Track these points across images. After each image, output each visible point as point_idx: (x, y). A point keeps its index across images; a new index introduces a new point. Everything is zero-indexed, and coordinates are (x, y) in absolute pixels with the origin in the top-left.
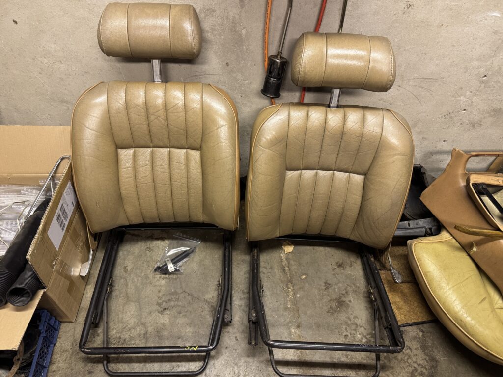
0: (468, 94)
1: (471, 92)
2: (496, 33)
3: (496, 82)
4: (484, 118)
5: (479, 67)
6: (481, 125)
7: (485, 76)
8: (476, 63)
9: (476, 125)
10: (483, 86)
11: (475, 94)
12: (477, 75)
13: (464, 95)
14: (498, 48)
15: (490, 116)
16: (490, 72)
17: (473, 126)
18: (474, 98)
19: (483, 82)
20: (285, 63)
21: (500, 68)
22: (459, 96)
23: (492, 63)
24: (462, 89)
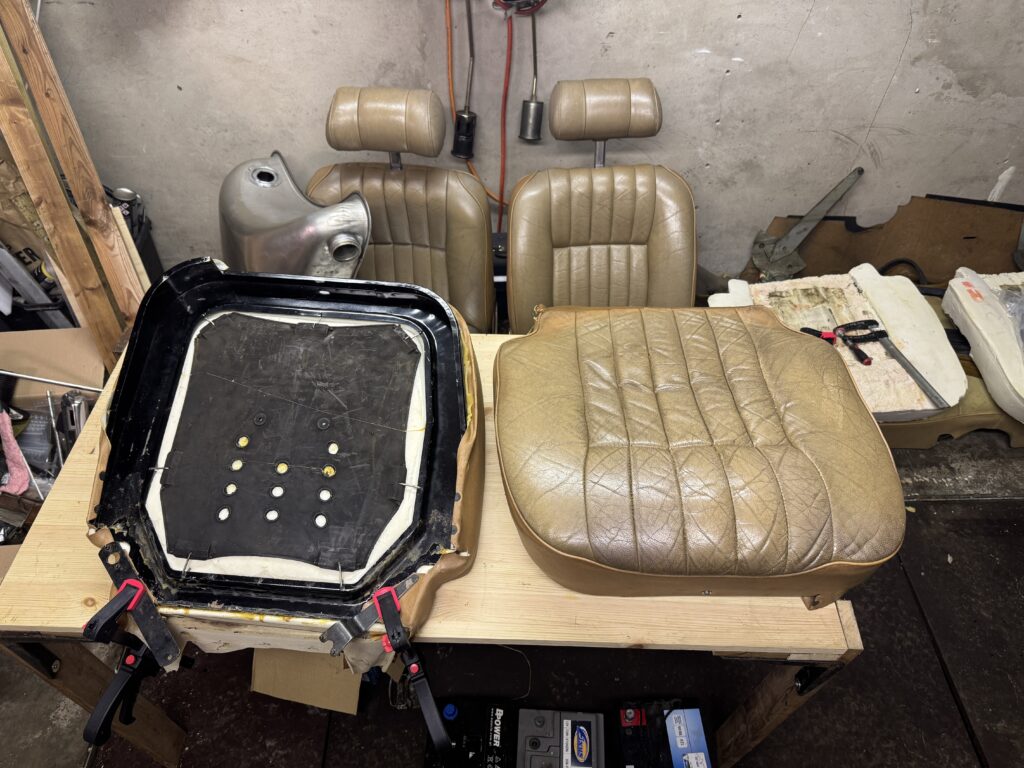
0: (704, 143)
1: (708, 141)
2: (712, 71)
3: (733, 128)
4: (737, 173)
5: (706, 111)
6: (735, 183)
7: (717, 121)
8: (701, 107)
9: (729, 183)
10: (720, 133)
11: (713, 144)
12: (707, 120)
13: (702, 147)
14: (721, 87)
15: (741, 170)
16: (722, 116)
17: (726, 185)
18: (715, 149)
19: (717, 128)
20: (473, 118)
21: (732, 111)
22: (695, 147)
23: (721, 106)
24: (695, 138)
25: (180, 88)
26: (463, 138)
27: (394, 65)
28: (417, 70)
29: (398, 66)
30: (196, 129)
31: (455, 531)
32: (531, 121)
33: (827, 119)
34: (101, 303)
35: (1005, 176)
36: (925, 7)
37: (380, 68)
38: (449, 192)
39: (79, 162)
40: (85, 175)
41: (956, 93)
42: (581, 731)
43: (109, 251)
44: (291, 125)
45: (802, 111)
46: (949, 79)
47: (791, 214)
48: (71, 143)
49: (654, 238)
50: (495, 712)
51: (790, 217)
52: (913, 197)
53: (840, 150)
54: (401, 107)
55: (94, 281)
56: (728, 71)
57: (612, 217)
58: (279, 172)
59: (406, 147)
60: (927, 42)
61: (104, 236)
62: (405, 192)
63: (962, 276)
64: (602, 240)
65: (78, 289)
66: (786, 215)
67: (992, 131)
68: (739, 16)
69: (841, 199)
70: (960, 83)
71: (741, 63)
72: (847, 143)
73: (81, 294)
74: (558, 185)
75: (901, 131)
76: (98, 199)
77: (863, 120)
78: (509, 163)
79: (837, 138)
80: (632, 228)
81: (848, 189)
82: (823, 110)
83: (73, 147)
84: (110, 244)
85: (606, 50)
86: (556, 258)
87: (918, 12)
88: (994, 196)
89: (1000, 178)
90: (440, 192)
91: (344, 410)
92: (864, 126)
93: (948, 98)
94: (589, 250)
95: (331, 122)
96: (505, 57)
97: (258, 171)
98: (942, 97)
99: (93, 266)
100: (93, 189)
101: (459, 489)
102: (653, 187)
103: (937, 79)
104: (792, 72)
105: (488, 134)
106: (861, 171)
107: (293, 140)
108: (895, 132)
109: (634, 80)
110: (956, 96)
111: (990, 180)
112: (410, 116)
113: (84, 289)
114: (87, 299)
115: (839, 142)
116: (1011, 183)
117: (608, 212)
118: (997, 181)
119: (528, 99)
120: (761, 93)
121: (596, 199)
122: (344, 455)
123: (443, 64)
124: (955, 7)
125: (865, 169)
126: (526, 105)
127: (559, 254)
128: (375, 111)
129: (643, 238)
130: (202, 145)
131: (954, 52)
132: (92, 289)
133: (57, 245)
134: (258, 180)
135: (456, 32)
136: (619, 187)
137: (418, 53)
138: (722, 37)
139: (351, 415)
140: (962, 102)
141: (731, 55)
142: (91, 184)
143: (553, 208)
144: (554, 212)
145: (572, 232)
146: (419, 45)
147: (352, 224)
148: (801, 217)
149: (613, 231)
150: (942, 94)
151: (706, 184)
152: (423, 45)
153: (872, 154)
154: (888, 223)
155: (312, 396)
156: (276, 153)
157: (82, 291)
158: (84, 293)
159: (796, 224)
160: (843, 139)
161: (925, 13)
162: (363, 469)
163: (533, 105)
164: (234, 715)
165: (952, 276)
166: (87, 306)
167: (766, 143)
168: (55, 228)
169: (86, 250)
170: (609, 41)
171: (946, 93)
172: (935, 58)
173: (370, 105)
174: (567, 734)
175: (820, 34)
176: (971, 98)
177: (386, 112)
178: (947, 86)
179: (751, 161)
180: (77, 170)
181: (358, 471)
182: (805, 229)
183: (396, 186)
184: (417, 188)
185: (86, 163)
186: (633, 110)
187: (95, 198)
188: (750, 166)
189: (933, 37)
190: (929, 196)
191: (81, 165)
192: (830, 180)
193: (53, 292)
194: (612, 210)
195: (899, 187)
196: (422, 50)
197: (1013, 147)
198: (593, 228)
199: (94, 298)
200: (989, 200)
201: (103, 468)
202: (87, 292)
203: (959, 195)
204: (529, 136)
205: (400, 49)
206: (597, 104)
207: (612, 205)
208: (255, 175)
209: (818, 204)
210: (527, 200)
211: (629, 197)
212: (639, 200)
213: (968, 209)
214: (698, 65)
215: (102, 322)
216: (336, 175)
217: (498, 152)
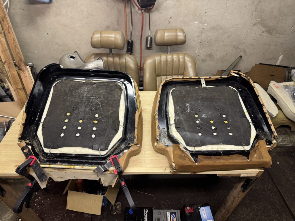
0: (197, 49)
1: (198, 48)
2: (199, 28)
3: (205, 44)
4: (207, 58)
5: (198, 40)
7: (201, 43)
8: (196, 38)
9: (205, 61)
10: (202, 46)
11: (200, 49)
12: (198, 42)
13: (197, 50)
14: (202, 33)
15: (208, 57)
16: (202, 41)
17: (204, 61)
18: (200, 51)
19: (201, 45)
20: (132, 42)
21: (205, 40)
22: (195, 50)
23: (202, 38)
24: (195, 48)
25: (48, 34)
26: (130, 47)
27: (110, 27)
28: (116, 28)
29: (111, 27)
30: (52, 46)
31: (136, 138)
32: (149, 42)
33: (231, 42)
34: (22, 93)
35: (281, 58)
36: (256, 10)
37: (106, 27)
38: (126, 60)
39: (17, 52)
40: (19, 56)
41: (266, 34)
42: (173, 215)
43: (25, 77)
44: (80, 45)
45: (224, 39)
46: (263, 30)
47: (222, 69)
48: (16, 46)
49: (185, 73)
50: (145, 210)
51: (222, 70)
52: (256, 64)
53: (235, 51)
54: (113, 36)
55: (20, 86)
56: (203, 28)
57: (173, 67)
58: (76, 56)
59: (114, 47)
60: (257, 20)
61: (24, 73)
62: (113, 60)
63: (272, 83)
64: (170, 74)
65: (15, 89)
66: (221, 70)
67: (276, 45)
68: (206, 13)
69: (236, 65)
70: (266, 31)
71: (207, 26)
72: (237, 48)
73: (16, 90)
74: (157, 58)
75: (251, 45)
76: (23, 62)
77: (241, 42)
78: (143, 55)
79: (234, 47)
80: (179, 70)
81: (238, 62)
82: (230, 39)
83: (16, 47)
84: (26, 76)
85: (169, 22)
86: (157, 79)
87: (254, 12)
88: (278, 64)
89: (279, 58)
90: (123, 60)
91: (100, 105)
92: (241, 44)
93: (263, 35)
94: (167, 77)
95: (93, 40)
96: (141, 25)
97: (70, 56)
98: (262, 35)
99: (20, 82)
100: (21, 59)
101: (136, 126)
102: (184, 59)
103: (260, 30)
104: (221, 28)
105: (137, 47)
106: (241, 57)
107: (80, 49)
108: (250, 45)
109: (178, 29)
110: (266, 35)
111: (277, 59)
112: (115, 38)
113: (17, 89)
114: (18, 92)
115: (235, 48)
116: (282, 60)
117: (172, 66)
118: (278, 59)
119: (147, 36)
120: (213, 34)
121: (169, 62)
122: (100, 117)
123: (124, 26)
124: (264, 10)
125: (242, 56)
126: (147, 38)
127: (158, 78)
128: (105, 37)
129: (182, 73)
130: (54, 51)
131: (264, 22)
132: (19, 89)
133: (9, 75)
134: (70, 58)
135: (127, 17)
136: (175, 59)
137: (117, 23)
138: (201, 18)
139: (102, 106)
140: (267, 36)
141: (204, 24)
142: (21, 58)
143: (156, 65)
144: (156, 66)
145: (162, 72)
146: (117, 21)
147: (99, 66)
148: (225, 70)
149: (174, 71)
150: (262, 34)
151: (198, 61)
152: (118, 21)
153: (244, 52)
154: (249, 71)
155: (90, 101)
156: (76, 52)
157: (16, 89)
158: (17, 90)
159: (224, 72)
160: (236, 47)
161: (256, 12)
162: (106, 121)
163: (149, 38)
164: (60, 218)
165: (270, 83)
166: (18, 94)
167: (215, 49)
168: (9, 70)
169: (18, 77)
170: (170, 20)
171: (263, 34)
172: (259, 24)
173: (103, 35)
174: (169, 216)
175: (228, 18)
176: (269, 35)
177: (108, 37)
178: (263, 32)
179: (211, 54)
180: (17, 54)
181: (104, 122)
182: (227, 74)
183: (111, 59)
184: (117, 59)
185: (20, 52)
186: (178, 37)
187: (22, 62)
188: (210, 56)
189: (258, 18)
190: (260, 64)
191: (18, 53)
192: (233, 59)
193: (7, 92)
194: (173, 65)
195: (252, 61)
196: (118, 22)
197: (282, 49)
198: (168, 71)
199: (20, 91)
200: (277, 65)
201: (24, 122)
202: (18, 90)
203: (268, 63)
204: (149, 46)
205: (112, 22)
206: (168, 36)
207: (173, 64)
208: (69, 57)
209: (230, 66)
210: (149, 63)
211: (178, 61)
212: (181, 62)
213: (271, 67)
214: (195, 26)
215: (22, 99)
216: (93, 56)
217: (140, 52)
